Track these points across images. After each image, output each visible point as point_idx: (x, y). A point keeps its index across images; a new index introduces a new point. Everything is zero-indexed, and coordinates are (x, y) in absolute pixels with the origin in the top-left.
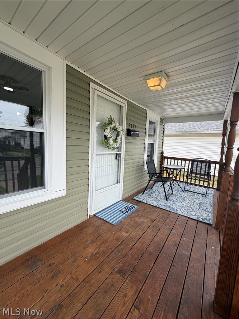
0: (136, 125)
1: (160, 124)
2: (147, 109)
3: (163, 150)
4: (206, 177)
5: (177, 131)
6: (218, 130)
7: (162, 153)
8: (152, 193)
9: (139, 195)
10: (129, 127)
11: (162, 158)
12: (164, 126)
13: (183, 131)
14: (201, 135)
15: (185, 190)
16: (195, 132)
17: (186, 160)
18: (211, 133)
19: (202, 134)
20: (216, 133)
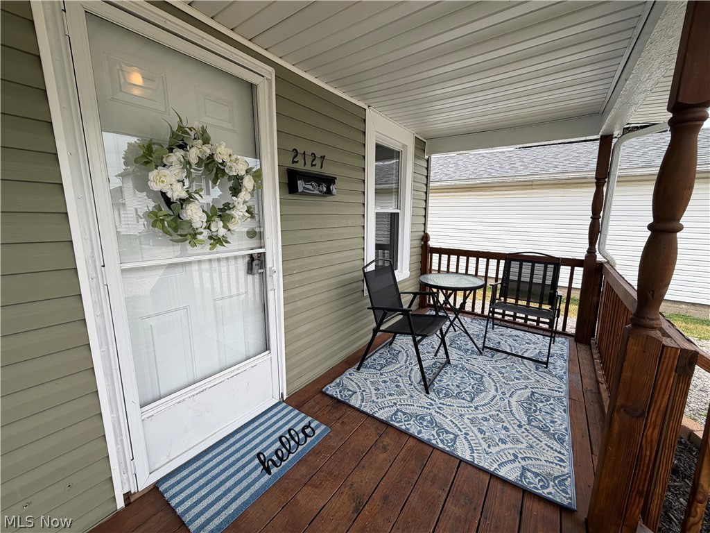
0: (323, 157)
1: (416, 157)
2: (366, 107)
3: (429, 232)
4: (546, 307)
5: (471, 177)
6: (574, 169)
7: (425, 238)
8: (388, 364)
9: (347, 373)
10: (293, 162)
11: (425, 251)
12: (428, 161)
13: (486, 175)
14: (529, 185)
15: (484, 347)
16: (516, 179)
17: (488, 256)
18: (556, 179)
19: (532, 181)
20: (569, 179)
